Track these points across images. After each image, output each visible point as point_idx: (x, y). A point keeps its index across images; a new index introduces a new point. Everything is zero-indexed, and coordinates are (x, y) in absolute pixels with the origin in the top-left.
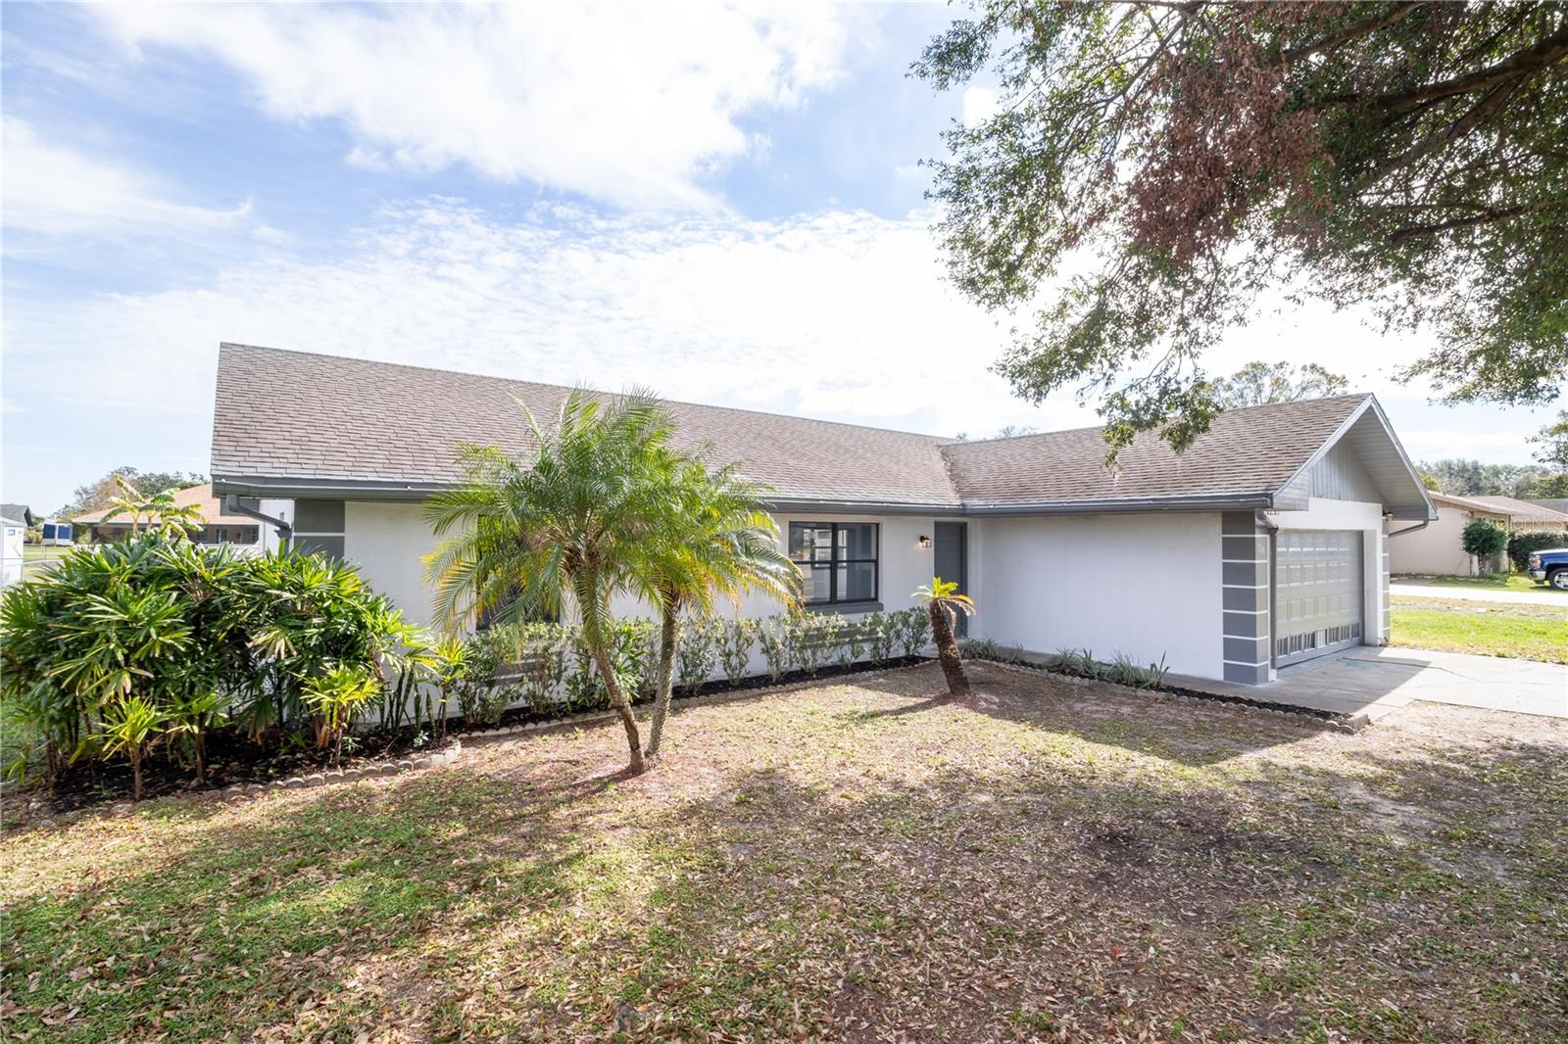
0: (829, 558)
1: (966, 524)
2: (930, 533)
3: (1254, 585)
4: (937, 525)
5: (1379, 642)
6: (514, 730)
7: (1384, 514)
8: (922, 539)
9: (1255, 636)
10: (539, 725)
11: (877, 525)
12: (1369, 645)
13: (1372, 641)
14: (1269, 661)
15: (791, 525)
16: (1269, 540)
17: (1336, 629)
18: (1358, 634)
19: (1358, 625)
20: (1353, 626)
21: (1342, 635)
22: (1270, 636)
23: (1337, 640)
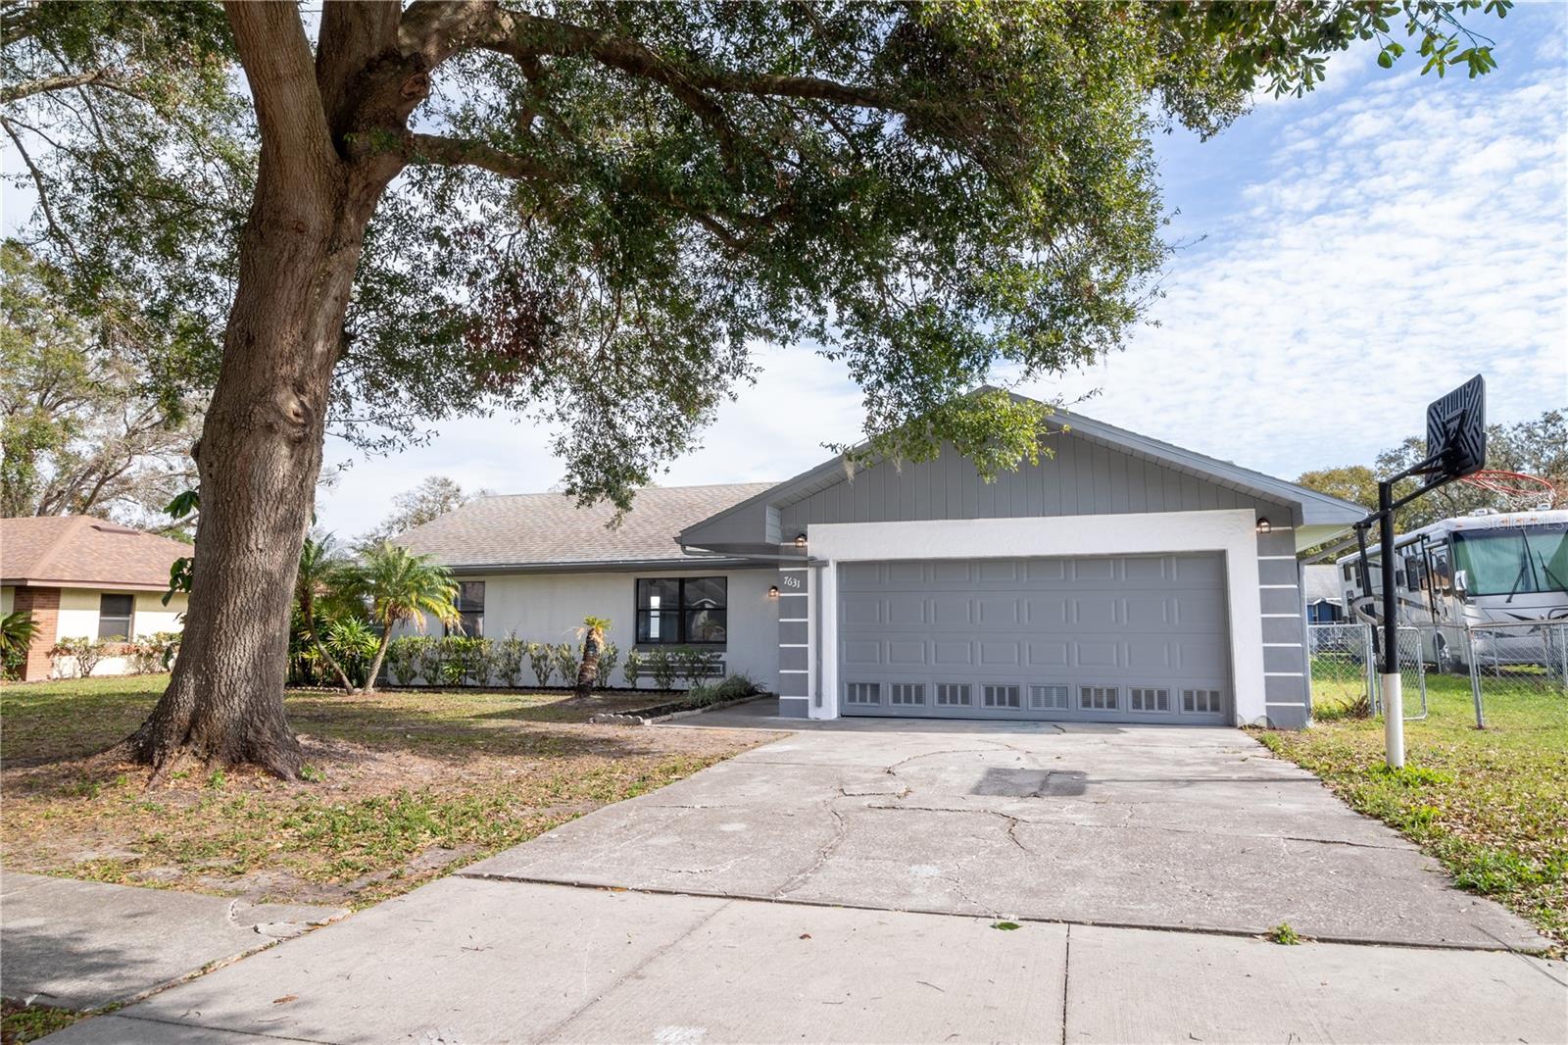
0: (678, 607)
7: (1259, 522)
11: (726, 578)
14: (811, 698)
15: (638, 581)
16: (811, 572)
17: (1108, 690)
18: (1215, 708)
19: (1214, 695)
20: (1185, 692)
21: (1134, 701)
22: (811, 672)
23: (1114, 707)
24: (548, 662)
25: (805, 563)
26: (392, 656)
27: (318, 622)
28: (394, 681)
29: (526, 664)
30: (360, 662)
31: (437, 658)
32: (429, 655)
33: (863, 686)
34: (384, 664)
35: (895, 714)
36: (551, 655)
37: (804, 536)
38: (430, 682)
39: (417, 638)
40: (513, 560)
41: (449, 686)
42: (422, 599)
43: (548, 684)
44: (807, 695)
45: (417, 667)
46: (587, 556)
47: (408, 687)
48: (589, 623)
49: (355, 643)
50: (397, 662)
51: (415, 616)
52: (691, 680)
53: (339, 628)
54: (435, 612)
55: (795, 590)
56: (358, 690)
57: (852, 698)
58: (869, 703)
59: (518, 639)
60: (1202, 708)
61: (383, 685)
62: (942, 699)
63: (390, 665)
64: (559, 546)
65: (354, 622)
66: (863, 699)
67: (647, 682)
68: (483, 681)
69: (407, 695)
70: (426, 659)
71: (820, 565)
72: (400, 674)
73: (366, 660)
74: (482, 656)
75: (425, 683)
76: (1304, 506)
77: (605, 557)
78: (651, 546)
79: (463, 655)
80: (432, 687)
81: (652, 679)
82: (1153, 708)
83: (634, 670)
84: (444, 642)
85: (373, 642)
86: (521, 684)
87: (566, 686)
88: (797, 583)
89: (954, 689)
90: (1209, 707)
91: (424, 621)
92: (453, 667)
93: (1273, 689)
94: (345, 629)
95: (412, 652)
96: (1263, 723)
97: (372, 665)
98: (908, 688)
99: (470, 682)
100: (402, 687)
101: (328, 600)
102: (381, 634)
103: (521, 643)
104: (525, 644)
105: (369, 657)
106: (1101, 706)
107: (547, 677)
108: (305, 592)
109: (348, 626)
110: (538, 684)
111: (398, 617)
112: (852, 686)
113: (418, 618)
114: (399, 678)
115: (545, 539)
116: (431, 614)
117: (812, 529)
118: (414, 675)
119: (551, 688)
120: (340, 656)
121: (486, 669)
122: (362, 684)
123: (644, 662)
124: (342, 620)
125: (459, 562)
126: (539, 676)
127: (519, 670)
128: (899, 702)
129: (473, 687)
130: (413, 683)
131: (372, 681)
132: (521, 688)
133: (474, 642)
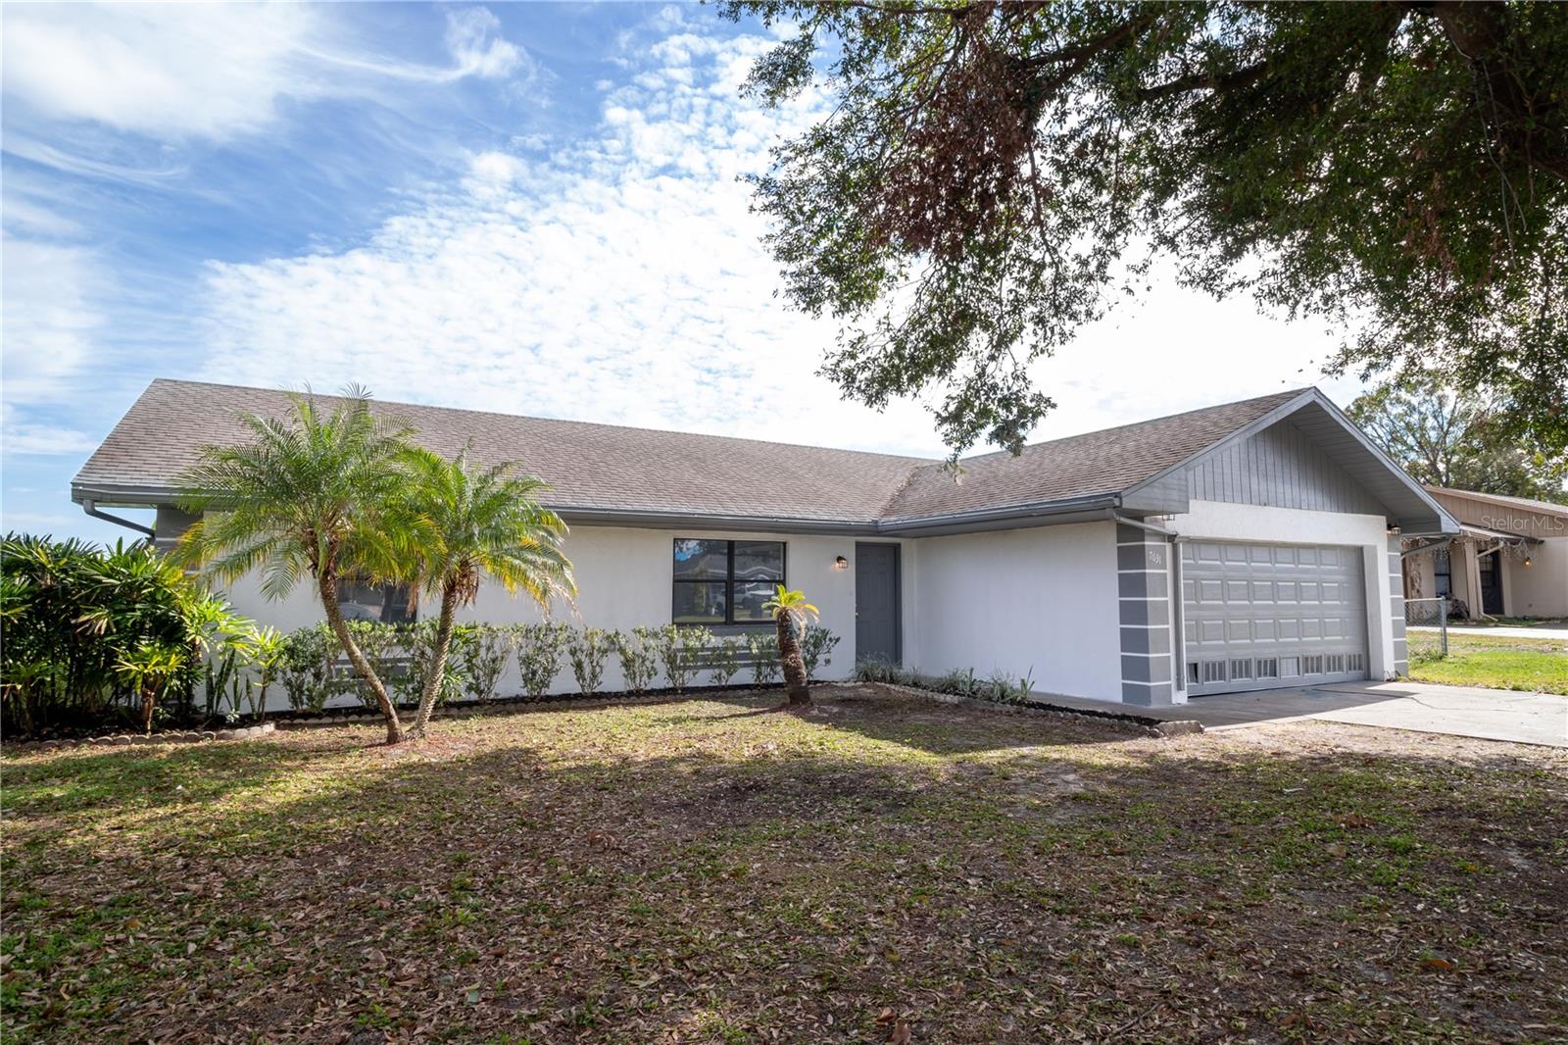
0: (725, 578)
1: (899, 545)
2: (851, 554)
3: (1145, 596)
4: (858, 545)
5: (1387, 677)
6: (337, 720)
7: (1389, 527)
8: (839, 559)
9: (1147, 652)
10: (363, 718)
11: (785, 544)
12: (1374, 680)
13: (1378, 676)
14: (1173, 682)
15: (676, 542)
16: (1169, 548)
17: (1316, 658)
20: (1348, 657)
21: (1327, 666)
22: (1172, 654)
23: (1319, 672)
35: (1207, 692)
44: (1170, 679)
60: (1355, 668)
62: (1234, 674)
76: (1441, 518)
82: (1336, 670)
88: (1159, 559)
89: (1240, 663)
90: (1358, 667)
93: (1397, 651)
98: (1214, 666)
106: (1313, 671)
128: (1209, 679)
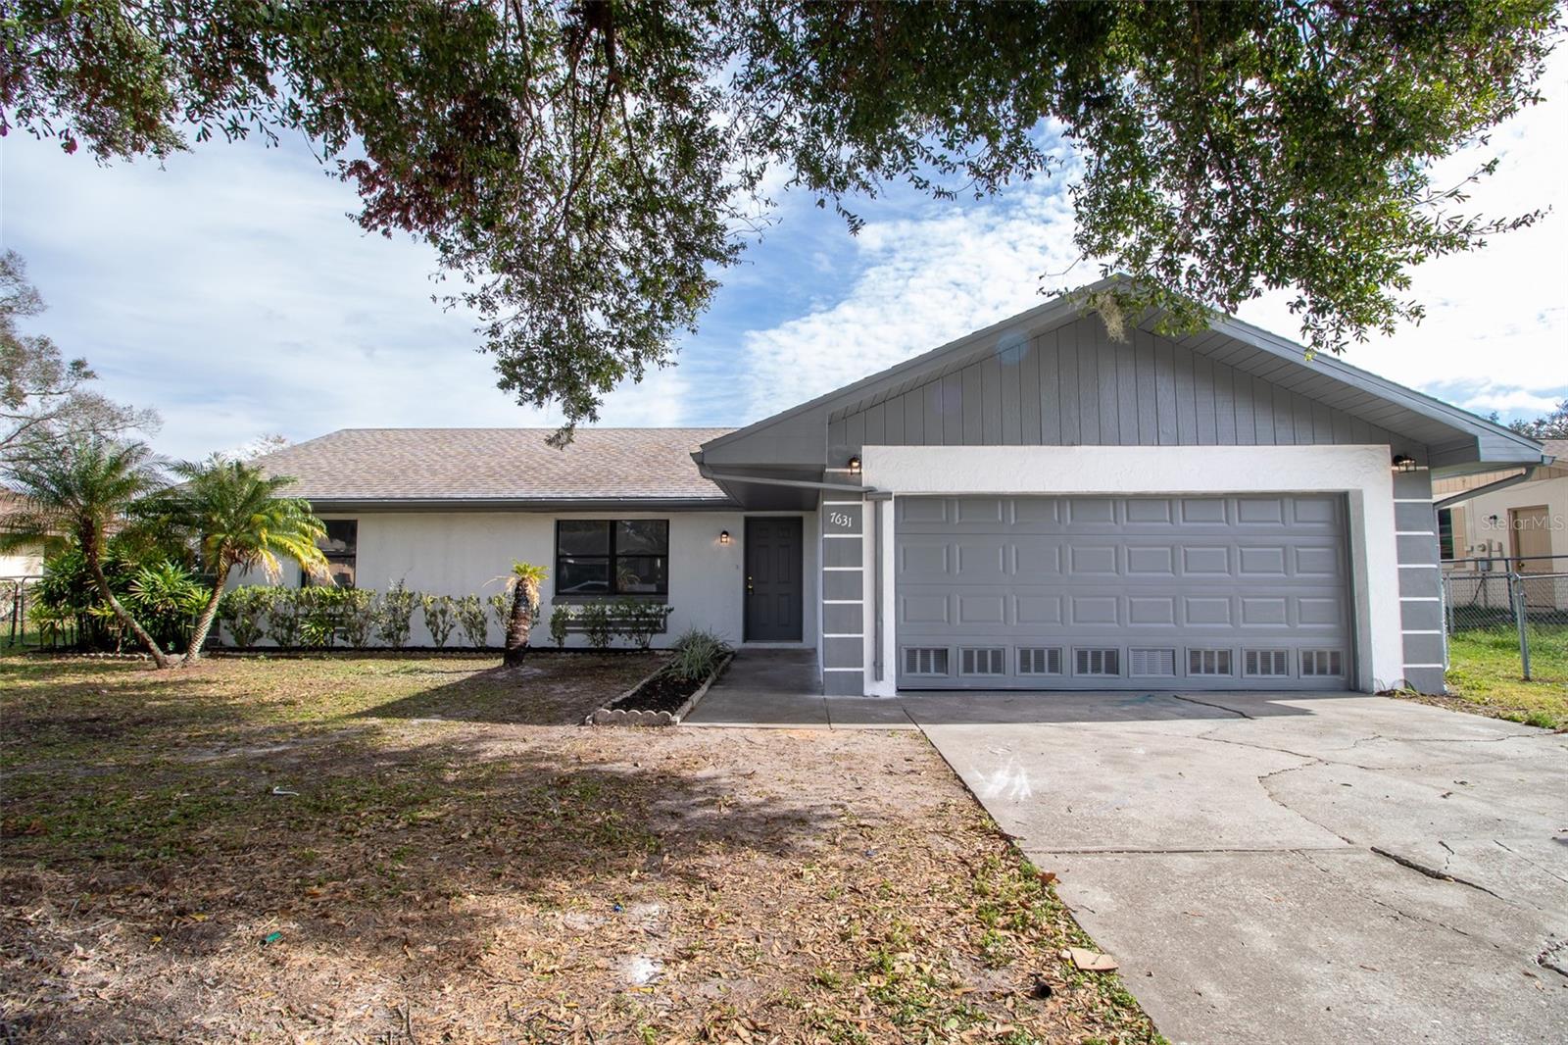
0: (608, 553)
1: (801, 518)
2: (739, 528)
4: (749, 520)
5: (1384, 688)
7: (1396, 460)
8: (724, 534)
11: (668, 521)
12: (1361, 692)
13: (1368, 684)
14: (867, 669)
15: (558, 522)
16: (867, 508)
17: (1220, 653)
18: (1336, 671)
19: (1335, 655)
20: (1305, 654)
21: (1249, 666)
22: (867, 636)
23: (1226, 672)
24: (447, 618)
25: (859, 495)
26: (227, 612)
27: (113, 567)
28: (229, 640)
29: (417, 620)
30: (179, 620)
31: (291, 613)
32: (281, 610)
33: (925, 652)
34: (216, 622)
35: (966, 686)
36: (453, 608)
37: (856, 458)
38: (281, 643)
39: (263, 589)
40: (398, 494)
41: (310, 649)
42: (274, 538)
43: (446, 644)
44: (862, 666)
45: (263, 624)
46: (497, 491)
47: (250, 649)
48: (519, 571)
49: (171, 595)
50: (234, 618)
51: (265, 560)
52: (635, 637)
53: (147, 575)
54: (295, 557)
55: (846, 530)
56: (176, 657)
57: (911, 668)
58: (933, 673)
59: (407, 590)
60: (1322, 671)
61: (213, 648)
62: (1025, 666)
63: (224, 623)
64: (454, 480)
65: (171, 568)
66: (925, 668)
67: (576, 640)
68: (358, 642)
69: (249, 662)
70: (276, 615)
71: (877, 497)
72: (239, 634)
73: (189, 617)
74: (355, 610)
75: (274, 644)
76: (1480, 439)
77: (521, 492)
78: (573, 483)
79: (330, 610)
80: (285, 650)
81: (584, 636)
82: (1269, 673)
83: (560, 624)
84: (304, 595)
85: (199, 594)
86: (409, 644)
87: (473, 645)
88: (847, 521)
89: (1039, 653)
90: (1329, 670)
91: (280, 568)
92: (315, 626)
93: (1412, 649)
94: (156, 576)
95: (256, 605)
96: (1400, 687)
97: (198, 622)
98: (982, 654)
99: (338, 642)
100: (241, 650)
101: (128, 537)
102: (212, 583)
103: (411, 596)
104: (417, 597)
105: (194, 613)
106: (1212, 671)
107: (445, 637)
108: (88, 524)
109: (160, 572)
110: (434, 645)
111: (238, 561)
112: (912, 653)
113: (270, 564)
114: (237, 639)
115: (434, 473)
116: (287, 559)
117: (868, 452)
118: (259, 634)
119: (452, 650)
120: (149, 611)
121: (361, 627)
122: (183, 647)
123: (578, 616)
124: (150, 564)
125: (322, 494)
126: (435, 635)
127: (407, 628)
128: (972, 671)
129: (342, 649)
130: (258, 643)
131: (197, 646)
132: (413, 649)
133: (345, 594)
